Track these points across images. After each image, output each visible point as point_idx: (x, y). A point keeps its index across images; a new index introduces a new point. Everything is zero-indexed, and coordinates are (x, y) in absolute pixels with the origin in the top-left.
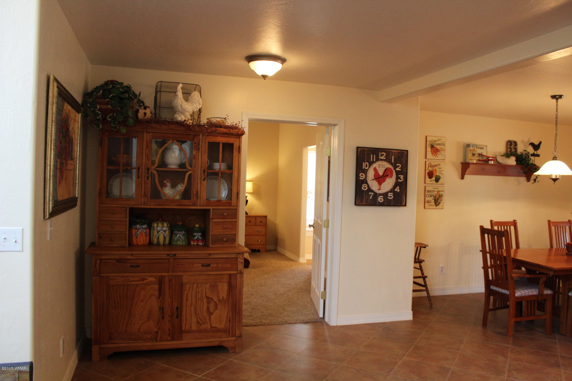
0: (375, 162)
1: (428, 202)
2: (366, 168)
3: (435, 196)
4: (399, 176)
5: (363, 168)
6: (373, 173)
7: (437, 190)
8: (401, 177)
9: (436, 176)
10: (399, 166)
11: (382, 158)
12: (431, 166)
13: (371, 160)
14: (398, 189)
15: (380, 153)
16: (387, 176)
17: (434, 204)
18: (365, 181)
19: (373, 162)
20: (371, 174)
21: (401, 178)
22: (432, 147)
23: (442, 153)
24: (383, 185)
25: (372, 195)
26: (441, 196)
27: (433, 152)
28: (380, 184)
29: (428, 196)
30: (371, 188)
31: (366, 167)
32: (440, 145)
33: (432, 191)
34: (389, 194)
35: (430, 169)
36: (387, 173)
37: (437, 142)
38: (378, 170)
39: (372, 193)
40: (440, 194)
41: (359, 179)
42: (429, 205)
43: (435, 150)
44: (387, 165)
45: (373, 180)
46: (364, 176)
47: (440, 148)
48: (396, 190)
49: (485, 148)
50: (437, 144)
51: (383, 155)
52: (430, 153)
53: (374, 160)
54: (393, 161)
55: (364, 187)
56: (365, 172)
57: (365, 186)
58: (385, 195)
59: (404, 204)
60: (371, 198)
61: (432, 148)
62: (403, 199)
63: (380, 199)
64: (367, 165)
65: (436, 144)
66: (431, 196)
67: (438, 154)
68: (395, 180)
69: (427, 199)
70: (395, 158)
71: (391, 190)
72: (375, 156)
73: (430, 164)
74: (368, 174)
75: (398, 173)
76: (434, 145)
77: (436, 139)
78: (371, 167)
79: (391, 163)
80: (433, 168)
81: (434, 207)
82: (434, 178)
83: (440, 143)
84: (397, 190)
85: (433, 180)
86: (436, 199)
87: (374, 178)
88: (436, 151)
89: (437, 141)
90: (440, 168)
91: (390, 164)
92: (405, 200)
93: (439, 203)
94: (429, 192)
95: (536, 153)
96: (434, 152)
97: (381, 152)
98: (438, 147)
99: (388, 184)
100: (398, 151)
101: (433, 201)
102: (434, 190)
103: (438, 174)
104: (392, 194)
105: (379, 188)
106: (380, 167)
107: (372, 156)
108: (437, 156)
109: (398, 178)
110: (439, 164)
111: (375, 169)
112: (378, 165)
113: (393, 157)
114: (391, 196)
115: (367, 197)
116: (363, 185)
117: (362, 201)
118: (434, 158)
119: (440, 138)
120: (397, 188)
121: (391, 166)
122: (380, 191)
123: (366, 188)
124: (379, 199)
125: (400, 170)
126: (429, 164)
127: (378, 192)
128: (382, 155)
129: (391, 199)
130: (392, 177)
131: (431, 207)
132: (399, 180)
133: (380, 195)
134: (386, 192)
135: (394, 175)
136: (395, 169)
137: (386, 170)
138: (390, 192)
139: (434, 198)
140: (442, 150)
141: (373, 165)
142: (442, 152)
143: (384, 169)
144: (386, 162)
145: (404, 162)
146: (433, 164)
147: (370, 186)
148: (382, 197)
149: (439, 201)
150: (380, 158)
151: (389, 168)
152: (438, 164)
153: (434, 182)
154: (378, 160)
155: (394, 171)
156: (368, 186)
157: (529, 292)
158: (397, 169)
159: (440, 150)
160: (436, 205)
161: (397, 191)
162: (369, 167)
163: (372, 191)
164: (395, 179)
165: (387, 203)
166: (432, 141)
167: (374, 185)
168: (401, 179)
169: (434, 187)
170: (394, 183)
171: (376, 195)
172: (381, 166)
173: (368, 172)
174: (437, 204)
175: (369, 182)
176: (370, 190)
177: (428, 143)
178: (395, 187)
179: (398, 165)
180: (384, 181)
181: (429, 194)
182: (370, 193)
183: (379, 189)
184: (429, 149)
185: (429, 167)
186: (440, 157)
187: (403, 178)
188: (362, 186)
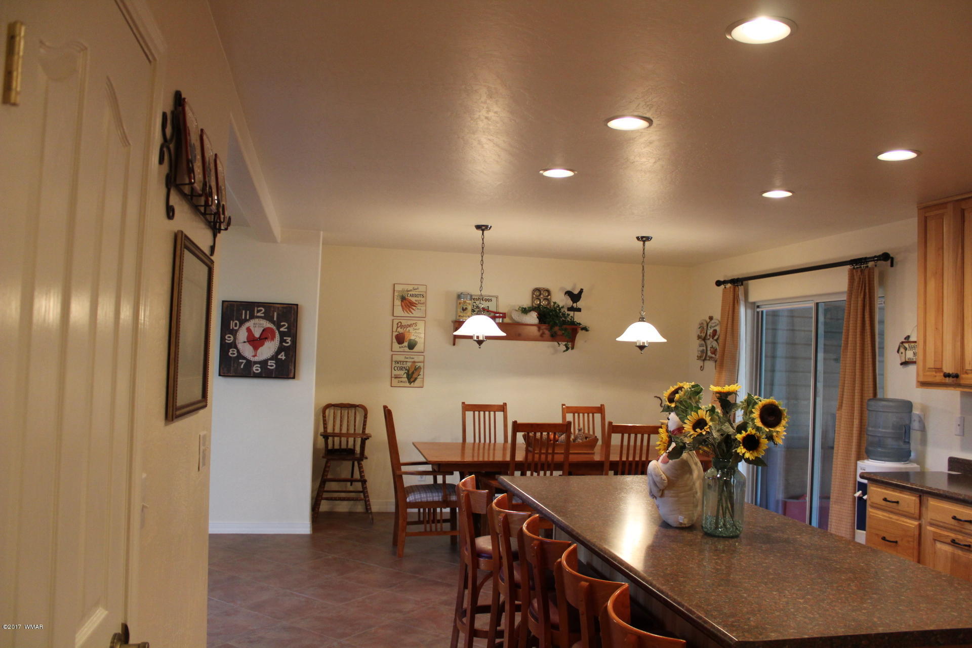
0: (248, 321)
1: (396, 378)
2: (235, 328)
3: (408, 368)
4: (285, 338)
5: (231, 328)
6: (246, 334)
7: (413, 360)
8: (287, 339)
9: (410, 340)
10: (285, 325)
11: (259, 314)
12: (402, 326)
13: (242, 317)
14: (284, 355)
15: (256, 308)
16: (266, 338)
17: (406, 379)
18: (234, 345)
19: (246, 320)
20: (242, 335)
21: (287, 341)
22: (403, 299)
23: (419, 308)
24: (260, 350)
25: (244, 363)
26: (417, 369)
27: (404, 307)
28: (256, 348)
29: (396, 368)
30: (242, 354)
31: (236, 326)
32: (416, 296)
33: (403, 362)
34: (269, 362)
35: (400, 330)
36: (266, 335)
37: (410, 293)
38: (253, 331)
39: (244, 361)
40: (417, 367)
41: (225, 342)
42: (399, 382)
43: (407, 303)
44: (267, 324)
45: (245, 342)
46: (232, 338)
47: (416, 301)
48: (279, 357)
49: (494, 299)
50: (412, 296)
51: (261, 310)
52: (400, 308)
53: (248, 318)
54: (275, 319)
55: (232, 353)
56: (234, 333)
57: (234, 351)
58: (264, 363)
59: (292, 375)
60: (242, 367)
61: (402, 301)
62: (291, 370)
63: (256, 369)
64: (236, 324)
65: (409, 295)
66: (401, 369)
67: (413, 309)
68: (278, 344)
69: (395, 373)
70: (278, 315)
71: (273, 356)
72: (248, 312)
73: (400, 324)
74: (237, 336)
75: (282, 335)
76: (406, 297)
77: (410, 288)
78: (243, 326)
79: (272, 321)
80: (405, 329)
81: (408, 384)
82: (406, 344)
83: (417, 293)
84: (282, 356)
85: (405, 347)
86: (410, 373)
87: (246, 341)
88: (409, 305)
89: (411, 290)
90: (416, 329)
91: (270, 323)
92: (293, 371)
93: (416, 379)
94: (398, 363)
95: (575, 305)
96: (406, 306)
97: (258, 307)
98: (413, 299)
99: (268, 350)
100: (282, 306)
101: (405, 376)
102: (406, 360)
103: (413, 338)
104: (274, 362)
105: (254, 354)
106: (256, 327)
107: (244, 312)
108: (412, 313)
109: (282, 341)
110: (416, 324)
111: (249, 330)
112: (252, 325)
113: (275, 314)
114: (272, 365)
115: (236, 365)
116: (231, 350)
117: (229, 371)
118: (407, 315)
119: (416, 287)
120: (281, 355)
121: (272, 324)
122: (256, 357)
123: (234, 354)
124: (254, 369)
125: (286, 330)
126: (398, 324)
127: (253, 359)
128: (258, 311)
129: (273, 369)
130: (273, 340)
131: (402, 384)
132: (284, 344)
133: (256, 363)
134: (264, 359)
135: (277, 338)
136: (278, 329)
137: (263, 330)
138: (271, 359)
139: (406, 371)
140: (419, 303)
141: (246, 324)
142: (419, 306)
143: (263, 329)
144: (264, 320)
145: (292, 319)
146: (404, 323)
147: (241, 352)
148: (259, 366)
149: (415, 376)
150: (255, 315)
151: (269, 328)
152: (414, 324)
153: (407, 349)
154: (252, 317)
155: (277, 331)
156: (238, 351)
157: (427, 497)
158: (282, 329)
159: (415, 304)
160: (410, 382)
161: (282, 359)
162: (240, 326)
163: (244, 358)
164: (279, 342)
165: (266, 373)
166: (403, 291)
167: (247, 351)
168: (288, 343)
169: (407, 356)
170: (277, 348)
171: (249, 364)
172: (258, 326)
173: (238, 333)
174: (412, 380)
175: (240, 346)
176: (240, 356)
177: (396, 294)
178: (278, 352)
179: (282, 324)
180: (262, 345)
181: (397, 365)
182: (240, 361)
183: (254, 356)
184: (398, 303)
185: (398, 327)
186: (416, 313)
187: (290, 340)
188: (229, 351)
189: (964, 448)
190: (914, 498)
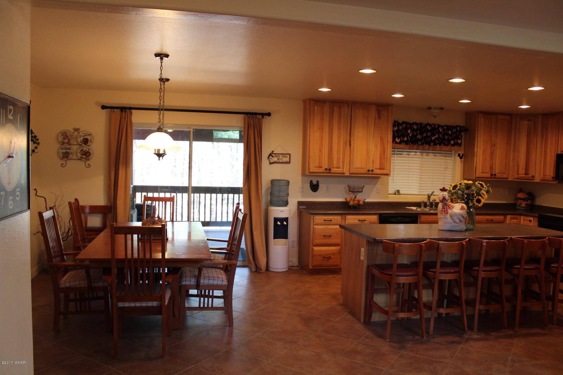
189: (303, 197)
190: (339, 217)
